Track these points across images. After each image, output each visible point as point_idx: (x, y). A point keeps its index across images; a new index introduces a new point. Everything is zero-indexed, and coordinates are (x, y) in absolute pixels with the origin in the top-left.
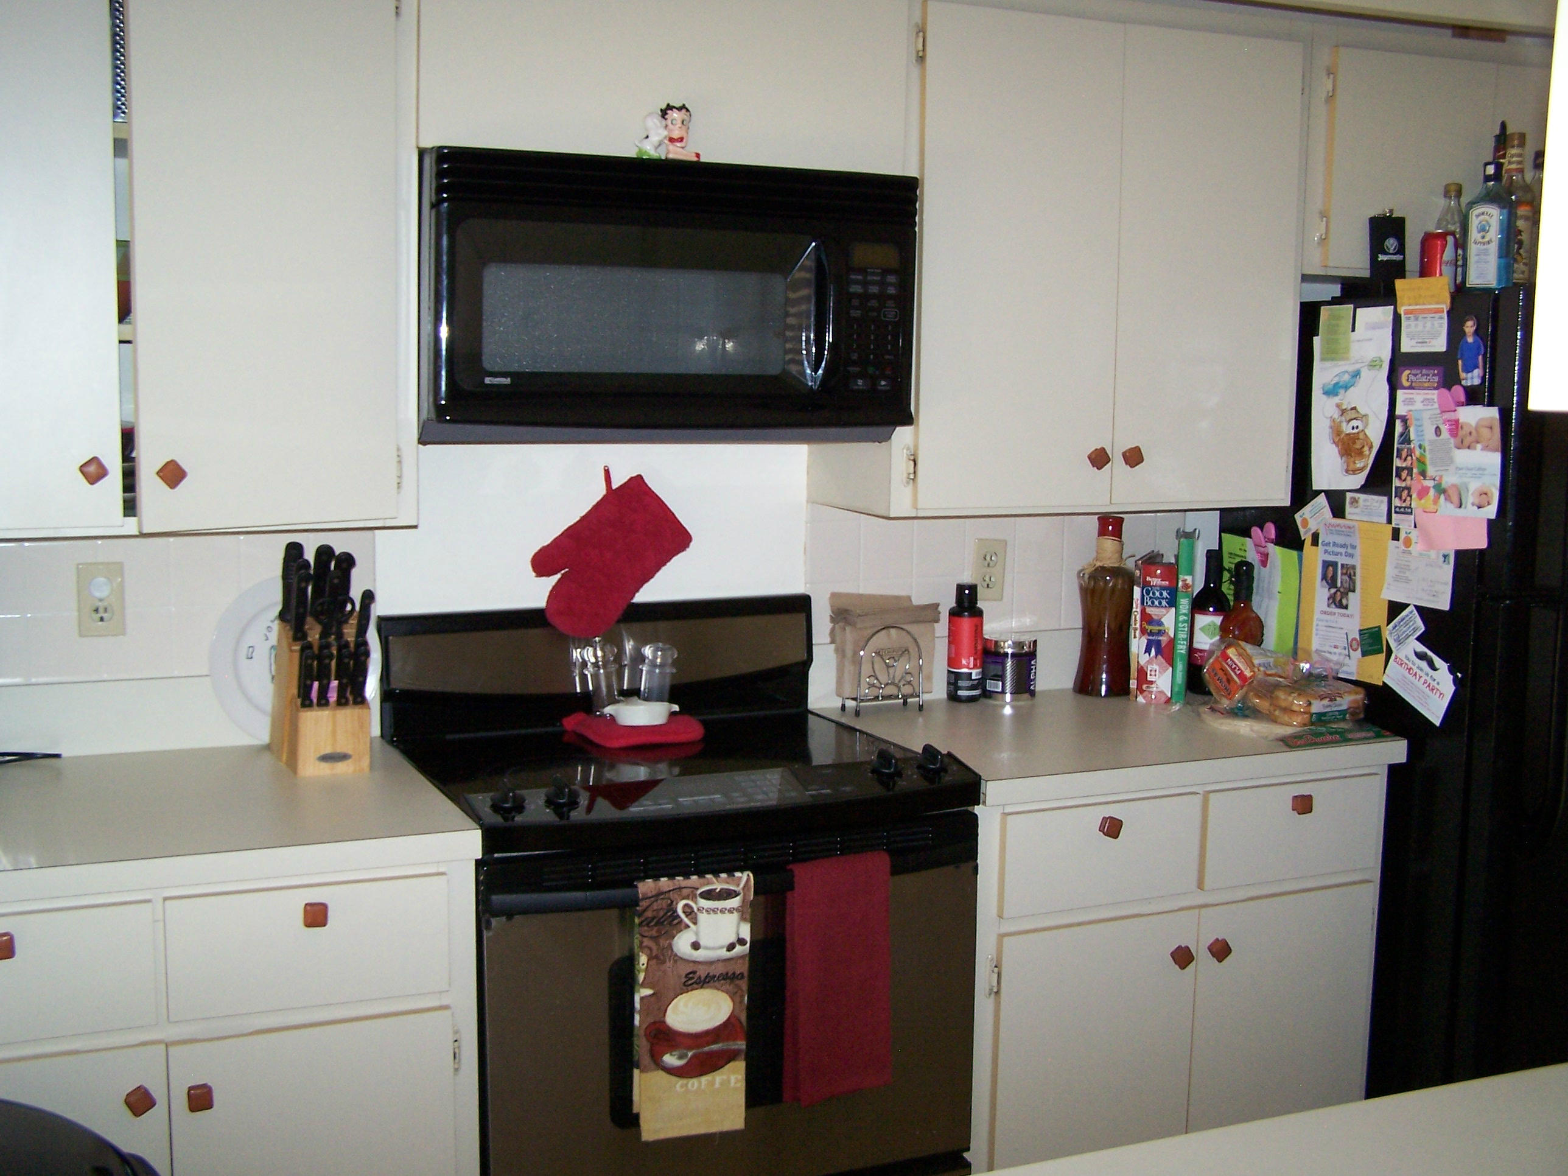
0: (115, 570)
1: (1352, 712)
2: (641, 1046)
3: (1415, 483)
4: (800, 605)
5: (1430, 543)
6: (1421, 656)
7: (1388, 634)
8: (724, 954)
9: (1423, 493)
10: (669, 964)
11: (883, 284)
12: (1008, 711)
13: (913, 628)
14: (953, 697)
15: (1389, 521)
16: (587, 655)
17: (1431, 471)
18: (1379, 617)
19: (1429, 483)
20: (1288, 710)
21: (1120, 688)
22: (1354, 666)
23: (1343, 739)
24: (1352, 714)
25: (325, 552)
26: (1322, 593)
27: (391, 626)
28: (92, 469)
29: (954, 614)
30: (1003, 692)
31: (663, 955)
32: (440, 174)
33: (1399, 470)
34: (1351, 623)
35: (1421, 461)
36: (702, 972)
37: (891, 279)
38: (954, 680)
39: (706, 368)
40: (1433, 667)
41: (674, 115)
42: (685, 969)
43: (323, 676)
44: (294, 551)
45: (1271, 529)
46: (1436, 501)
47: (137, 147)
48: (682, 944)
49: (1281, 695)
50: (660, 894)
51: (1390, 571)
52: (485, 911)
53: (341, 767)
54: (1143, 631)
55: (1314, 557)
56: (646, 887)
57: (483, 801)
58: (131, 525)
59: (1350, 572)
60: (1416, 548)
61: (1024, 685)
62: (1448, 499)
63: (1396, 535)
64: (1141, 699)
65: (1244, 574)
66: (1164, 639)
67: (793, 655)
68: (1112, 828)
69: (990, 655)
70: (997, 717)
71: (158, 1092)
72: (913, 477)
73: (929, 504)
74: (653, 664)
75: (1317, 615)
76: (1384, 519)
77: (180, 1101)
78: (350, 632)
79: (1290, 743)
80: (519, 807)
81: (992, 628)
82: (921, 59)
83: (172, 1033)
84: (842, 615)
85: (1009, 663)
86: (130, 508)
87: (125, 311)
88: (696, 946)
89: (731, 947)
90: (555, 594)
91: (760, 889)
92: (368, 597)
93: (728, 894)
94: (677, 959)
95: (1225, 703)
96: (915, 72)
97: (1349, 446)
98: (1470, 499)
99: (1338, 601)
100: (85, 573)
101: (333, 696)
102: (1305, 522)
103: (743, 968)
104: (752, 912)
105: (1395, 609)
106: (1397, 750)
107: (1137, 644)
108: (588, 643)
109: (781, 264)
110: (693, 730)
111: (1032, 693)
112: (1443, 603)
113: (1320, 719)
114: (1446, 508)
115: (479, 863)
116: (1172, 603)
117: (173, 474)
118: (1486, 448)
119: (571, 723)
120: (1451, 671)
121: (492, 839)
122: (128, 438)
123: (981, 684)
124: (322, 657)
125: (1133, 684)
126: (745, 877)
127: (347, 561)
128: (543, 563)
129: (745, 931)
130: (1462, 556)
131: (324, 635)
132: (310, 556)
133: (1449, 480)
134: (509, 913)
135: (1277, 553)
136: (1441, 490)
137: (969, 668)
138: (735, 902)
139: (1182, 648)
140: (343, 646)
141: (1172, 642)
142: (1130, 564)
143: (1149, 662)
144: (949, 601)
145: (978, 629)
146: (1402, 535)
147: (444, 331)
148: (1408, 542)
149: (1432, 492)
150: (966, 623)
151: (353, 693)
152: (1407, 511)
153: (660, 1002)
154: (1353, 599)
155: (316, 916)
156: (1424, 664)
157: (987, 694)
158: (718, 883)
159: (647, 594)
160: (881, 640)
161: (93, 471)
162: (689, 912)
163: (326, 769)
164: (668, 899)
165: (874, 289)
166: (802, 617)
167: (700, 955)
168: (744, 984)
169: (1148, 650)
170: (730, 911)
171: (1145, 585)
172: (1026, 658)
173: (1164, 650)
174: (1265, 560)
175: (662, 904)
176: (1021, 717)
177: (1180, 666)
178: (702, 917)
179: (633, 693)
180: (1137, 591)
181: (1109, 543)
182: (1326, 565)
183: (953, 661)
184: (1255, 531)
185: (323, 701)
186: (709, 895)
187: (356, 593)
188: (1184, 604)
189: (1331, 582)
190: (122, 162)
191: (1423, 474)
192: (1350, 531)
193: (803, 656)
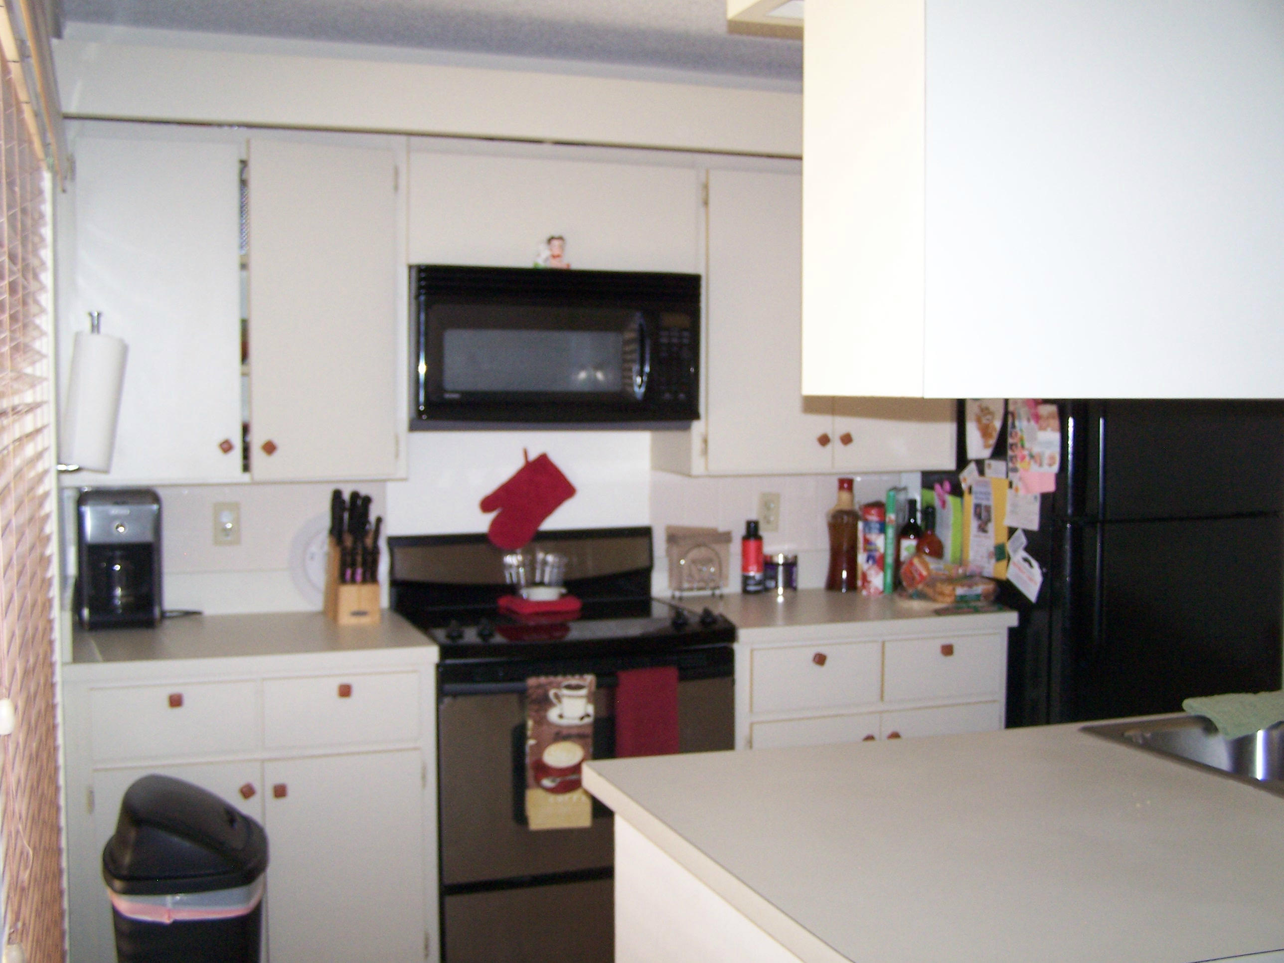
0: (235, 507)
1: (986, 596)
2: (530, 774)
3: (1018, 452)
4: (645, 533)
5: (1027, 489)
6: (1026, 560)
7: (1009, 548)
8: (577, 722)
9: (1023, 458)
10: (545, 727)
11: (681, 337)
12: (780, 599)
13: (717, 547)
14: (745, 591)
15: (1007, 476)
16: (511, 560)
17: (1027, 445)
18: (1003, 536)
19: (1026, 453)
20: (942, 594)
21: (852, 584)
22: (992, 568)
23: (976, 611)
24: (985, 597)
25: (355, 496)
26: (974, 524)
27: (395, 542)
28: (226, 446)
29: (746, 539)
30: (776, 587)
31: (542, 721)
32: (420, 280)
33: (1012, 445)
34: (989, 542)
35: (1022, 439)
36: (565, 732)
37: (686, 334)
38: (746, 580)
39: (586, 388)
40: (1031, 565)
41: (556, 243)
42: (555, 730)
43: (353, 565)
44: (337, 495)
45: (947, 486)
46: (1029, 463)
47: (254, 264)
48: (553, 715)
49: (939, 585)
50: (539, 686)
51: (1008, 508)
52: (441, 694)
53: (364, 620)
54: (865, 550)
55: (970, 501)
56: (532, 681)
57: (441, 633)
58: (246, 477)
59: (988, 509)
60: (1021, 492)
61: (790, 584)
62: (1036, 462)
63: (1011, 485)
64: (864, 593)
65: (929, 513)
66: (877, 555)
67: (641, 563)
68: (820, 659)
69: (768, 565)
70: (773, 602)
71: (257, 786)
72: (705, 451)
73: (715, 467)
74: (553, 566)
75: (971, 538)
76: (1004, 476)
77: (269, 792)
78: (369, 541)
79: (939, 613)
80: (461, 636)
81: (768, 548)
82: (706, 203)
83: (266, 755)
84: (673, 538)
85: (781, 569)
86: (246, 468)
87: (245, 355)
88: (561, 716)
89: (582, 718)
90: (495, 524)
91: (599, 686)
92: (379, 520)
93: (578, 687)
94: (550, 724)
95: (910, 591)
96: (702, 210)
97: (985, 432)
98: (1046, 461)
99: (983, 529)
100: (219, 508)
101: (359, 577)
102: (965, 479)
103: (589, 731)
104: (593, 698)
105: (1012, 531)
106: (1011, 618)
107: (861, 558)
108: (512, 552)
109: (619, 327)
110: (575, 604)
111: (795, 589)
112: (1034, 526)
113: (962, 599)
114: (1034, 468)
115: (438, 666)
116: (882, 530)
117: (270, 448)
118: (1053, 430)
119: (504, 602)
120: (1041, 567)
121: (445, 652)
122: (246, 429)
123: (759, 583)
124: (353, 552)
125: (859, 583)
126: (589, 679)
127: (367, 500)
128: (487, 505)
129: (590, 709)
130: (1044, 497)
131: (355, 542)
132: (346, 496)
133: (1036, 450)
134: (455, 695)
135: (951, 500)
136: (1032, 457)
137: (754, 573)
138: (584, 692)
139: (890, 560)
140: (365, 548)
141: (883, 557)
142: (856, 507)
143: (869, 568)
144: (739, 531)
145: (759, 548)
146: (1014, 485)
147: (422, 368)
148: (1017, 490)
149: (1027, 459)
150: (752, 544)
151: (371, 576)
152: (1015, 470)
153: (540, 748)
154: (991, 527)
155: (345, 691)
156: (1026, 565)
157: (767, 590)
158: (574, 681)
159: (551, 523)
160: (695, 554)
161: (226, 447)
162: (557, 697)
163: (354, 621)
164: (545, 689)
165: (675, 340)
166: (646, 540)
167: (564, 722)
168: (590, 741)
169: (868, 561)
170: (581, 697)
171: (867, 523)
172: (791, 565)
173: (879, 562)
174: (944, 503)
175: (540, 691)
176: (790, 603)
177: (889, 573)
178: (566, 701)
179: (541, 584)
180: (860, 525)
181: (845, 495)
182: (977, 507)
183: (745, 568)
184: (937, 486)
185: (353, 581)
186: (569, 687)
187: (372, 518)
188: (891, 532)
189: (978, 515)
190: (245, 273)
191: (1023, 446)
192: (986, 484)
193: (647, 564)
